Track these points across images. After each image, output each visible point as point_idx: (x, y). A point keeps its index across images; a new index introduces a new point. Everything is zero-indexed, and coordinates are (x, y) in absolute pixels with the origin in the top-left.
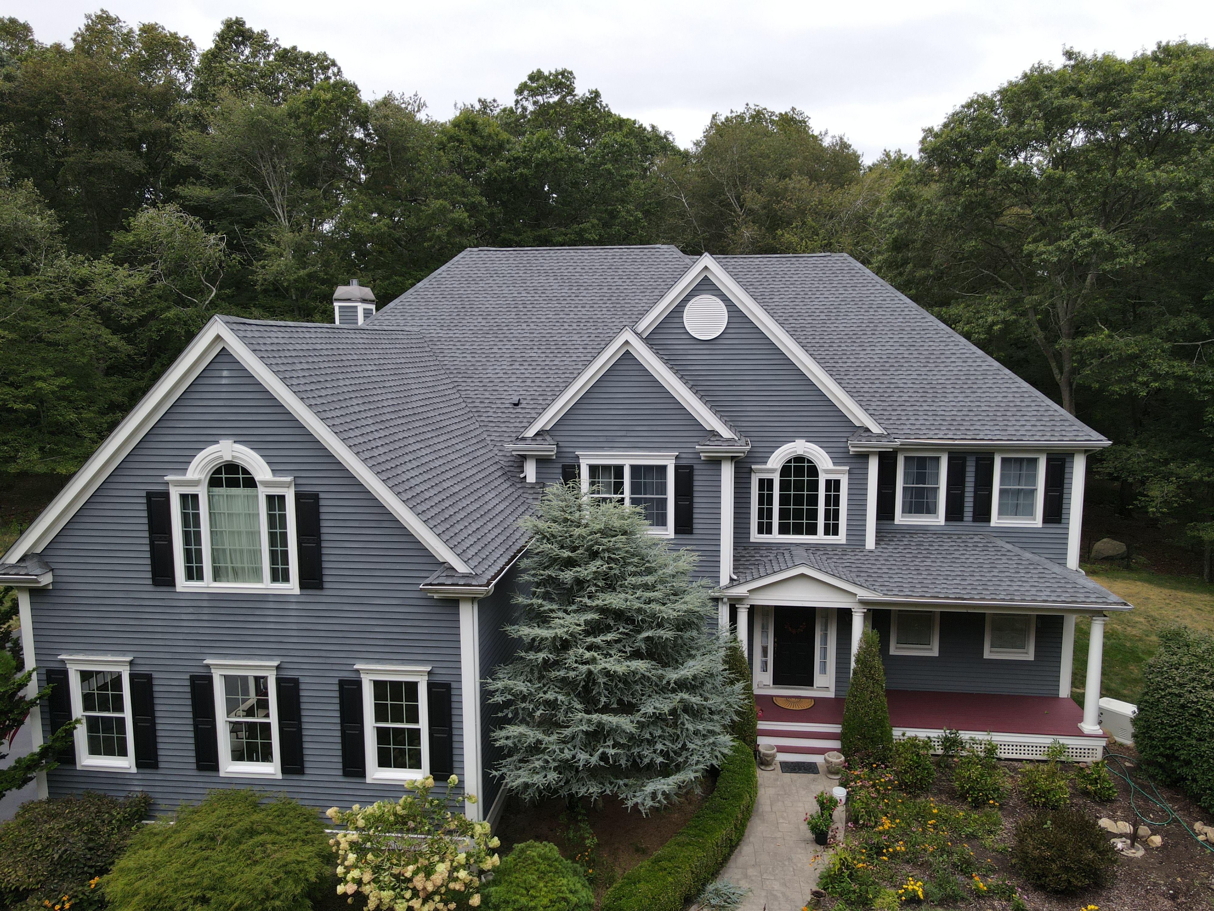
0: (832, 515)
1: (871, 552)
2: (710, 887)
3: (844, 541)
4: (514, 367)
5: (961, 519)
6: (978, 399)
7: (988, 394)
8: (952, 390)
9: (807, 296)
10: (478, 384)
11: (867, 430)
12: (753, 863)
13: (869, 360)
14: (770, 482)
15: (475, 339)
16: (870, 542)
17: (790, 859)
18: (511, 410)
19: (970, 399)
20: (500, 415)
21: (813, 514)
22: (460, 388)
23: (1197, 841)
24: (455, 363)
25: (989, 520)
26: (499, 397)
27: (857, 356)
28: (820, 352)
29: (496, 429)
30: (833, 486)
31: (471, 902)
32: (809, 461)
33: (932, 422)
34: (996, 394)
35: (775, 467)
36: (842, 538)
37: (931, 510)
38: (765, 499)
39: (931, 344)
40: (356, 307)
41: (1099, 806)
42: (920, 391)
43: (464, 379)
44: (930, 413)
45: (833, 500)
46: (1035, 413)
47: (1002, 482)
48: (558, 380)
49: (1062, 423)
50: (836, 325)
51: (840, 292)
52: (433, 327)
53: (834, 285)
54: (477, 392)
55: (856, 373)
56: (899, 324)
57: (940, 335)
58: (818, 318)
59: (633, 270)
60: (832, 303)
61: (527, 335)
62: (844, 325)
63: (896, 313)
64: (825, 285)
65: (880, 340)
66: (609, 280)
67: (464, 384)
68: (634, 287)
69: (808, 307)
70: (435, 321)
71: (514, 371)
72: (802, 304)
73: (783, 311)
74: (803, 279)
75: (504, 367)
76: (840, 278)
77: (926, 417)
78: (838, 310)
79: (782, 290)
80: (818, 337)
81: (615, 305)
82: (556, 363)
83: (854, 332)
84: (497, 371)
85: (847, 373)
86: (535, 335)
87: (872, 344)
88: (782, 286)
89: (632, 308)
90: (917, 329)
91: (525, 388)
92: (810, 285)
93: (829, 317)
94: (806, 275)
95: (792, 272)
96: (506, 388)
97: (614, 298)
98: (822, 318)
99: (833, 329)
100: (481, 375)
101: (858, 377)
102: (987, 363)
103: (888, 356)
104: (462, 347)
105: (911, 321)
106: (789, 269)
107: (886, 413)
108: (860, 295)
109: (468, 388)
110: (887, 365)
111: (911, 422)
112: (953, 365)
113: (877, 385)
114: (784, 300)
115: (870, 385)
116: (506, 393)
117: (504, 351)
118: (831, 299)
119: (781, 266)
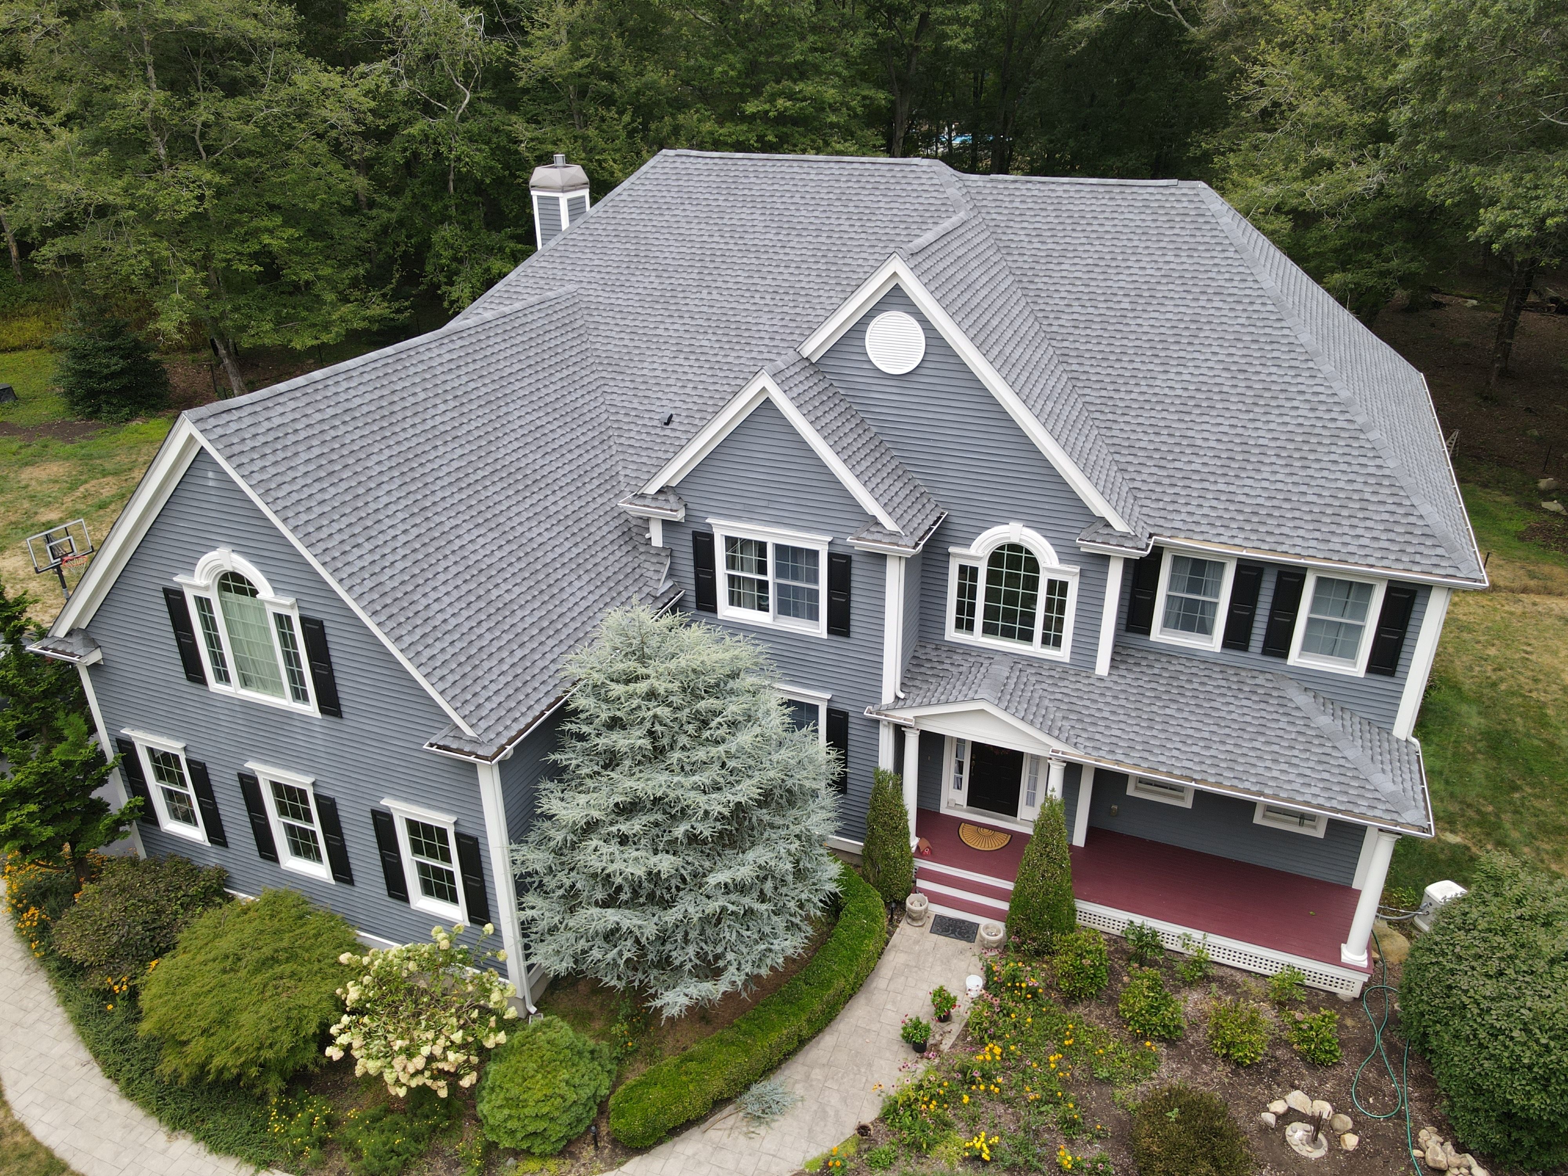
0: (1054, 625)
1: (1101, 679)
2: (755, 1089)
3: (1067, 660)
4: (677, 361)
5: (1245, 648)
6: (1307, 480)
7: (1325, 474)
8: (1274, 459)
9: (1114, 264)
10: (628, 384)
11: (1108, 525)
12: (825, 1061)
13: (1167, 391)
14: (974, 571)
15: (639, 310)
16: (1103, 665)
17: (870, 1065)
18: (658, 431)
19: (1295, 479)
20: (644, 436)
21: (1029, 618)
22: (606, 389)
23: (1409, 1156)
24: (609, 347)
25: (1285, 655)
26: (649, 407)
27: (1151, 382)
28: (1099, 370)
29: (635, 458)
30: (1058, 588)
31: (461, 1083)
32: (1028, 552)
33: (1220, 513)
34: (1338, 475)
35: (980, 554)
36: (1063, 654)
37: (1205, 629)
38: (967, 591)
39: (1274, 370)
40: (557, 199)
41: (1308, 1069)
42: (1224, 455)
43: (613, 375)
44: (1223, 498)
45: (1056, 606)
46: (1386, 516)
47: (1314, 609)
48: (726, 388)
49: (1422, 540)
50: (1139, 321)
51: (1167, 259)
52: (594, 286)
53: (1162, 244)
54: (624, 397)
55: (1140, 412)
56: (1238, 328)
57: (1293, 355)
58: (1117, 306)
59: (869, 204)
60: (1147, 279)
61: (705, 309)
62: (1152, 322)
63: (1239, 307)
64: (1149, 244)
65: (1197, 355)
66: (832, 221)
67: (612, 383)
68: (863, 235)
69: (1110, 283)
70: (599, 276)
71: (676, 368)
72: (1101, 277)
73: (1069, 288)
74: (1118, 229)
75: (665, 360)
76: (1176, 231)
77: (1215, 503)
78: (1153, 293)
79: (1080, 248)
80: (1105, 342)
81: (829, 266)
82: (729, 359)
83: (1163, 338)
84: (655, 366)
85: (1126, 411)
86: (714, 310)
87: (1182, 361)
88: (1084, 240)
89: (850, 275)
90: (1262, 339)
91: (683, 398)
92: (1125, 243)
93: (1134, 306)
94: (1126, 222)
95: (1106, 215)
96: (660, 395)
97: (830, 254)
98: (1123, 306)
99: (1133, 328)
100: (635, 371)
101: (1140, 420)
102: (1348, 416)
103: (1199, 386)
104: (622, 323)
105: (1259, 324)
106: (1103, 208)
107: (1159, 489)
108: (1196, 267)
109: (615, 389)
110: (1191, 403)
111: (1189, 509)
112: (1294, 413)
113: (1164, 438)
114: (1078, 268)
115: (1152, 437)
116: (658, 403)
117: (671, 333)
118: (1149, 272)
119: (1094, 201)
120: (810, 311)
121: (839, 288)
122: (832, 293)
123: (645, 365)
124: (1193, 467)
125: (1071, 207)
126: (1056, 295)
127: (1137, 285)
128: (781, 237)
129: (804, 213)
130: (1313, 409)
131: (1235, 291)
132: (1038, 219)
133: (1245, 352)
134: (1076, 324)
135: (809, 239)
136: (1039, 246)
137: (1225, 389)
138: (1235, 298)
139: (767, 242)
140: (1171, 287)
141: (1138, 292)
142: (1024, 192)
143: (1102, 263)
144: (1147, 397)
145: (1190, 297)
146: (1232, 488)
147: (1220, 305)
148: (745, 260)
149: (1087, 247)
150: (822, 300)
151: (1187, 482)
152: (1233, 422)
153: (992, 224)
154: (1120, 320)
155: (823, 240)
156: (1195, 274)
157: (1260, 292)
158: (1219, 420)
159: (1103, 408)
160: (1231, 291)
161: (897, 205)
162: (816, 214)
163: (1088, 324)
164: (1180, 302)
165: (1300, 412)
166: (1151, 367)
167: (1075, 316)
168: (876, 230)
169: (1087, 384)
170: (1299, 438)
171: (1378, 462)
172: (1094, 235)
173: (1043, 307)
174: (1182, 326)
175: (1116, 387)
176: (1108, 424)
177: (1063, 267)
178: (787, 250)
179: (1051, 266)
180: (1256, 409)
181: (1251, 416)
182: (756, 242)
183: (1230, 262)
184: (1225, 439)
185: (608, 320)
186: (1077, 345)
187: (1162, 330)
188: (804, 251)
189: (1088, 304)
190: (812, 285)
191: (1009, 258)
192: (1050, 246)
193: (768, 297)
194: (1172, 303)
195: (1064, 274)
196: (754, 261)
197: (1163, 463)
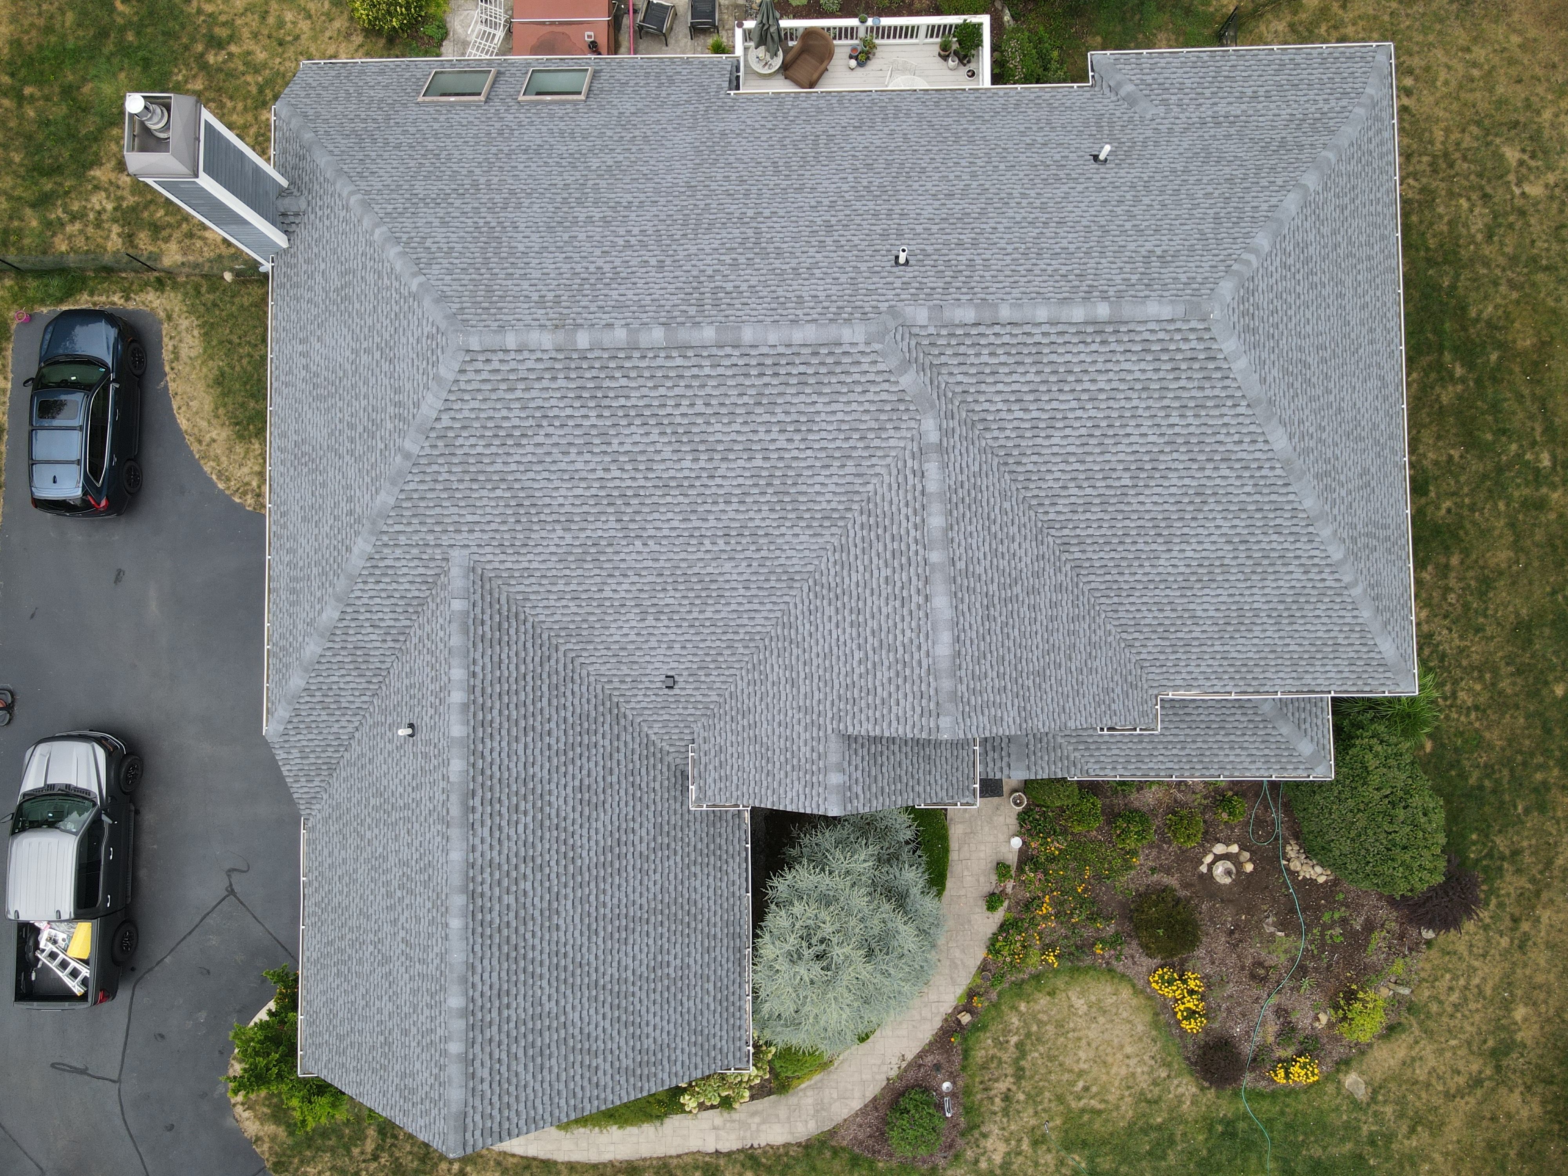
10: (605, 652)
13: (1170, 569)
15: (567, 572)
17: (969, 921)
18: (666, 692)
19: (1282, 634)
20: (653, 698)
23: (1281, 867)
24: (557, 617)
29: (655, 717)
33: (1215, 668)
39: (1275, 537)
46: (1352, 654)
48: (718, 643)
50: (1141, 498)
51: (1172, 421)
52: (488, 549)
53: (1166, 402)
54: (608, 666)
55: (1144, 592)
56: (1243, 498)
57: (1295, 521)
58: (1117, 484)
59: (802, 408)
60: (1149, 447)
61: (650, 564)
62: (1155, 498)
63: (1246, 474)
64: (1151, 402)
65: (1200, 530)
66: (762, 436)
67: (585, 654)
68: (809, 453)
69: (1108, 457)
70: (486, 536)
71: (651, 630)
72: (1097, 450)
73: (1062, 466)
74: (1114, 385)
75: (634, 624)
76: (1182, 383)
77: (1210, 662)
78: (1155, 465)
79: (1070, 415)
80: (1105, 525)
81: (781, 497)
82: (708, 615)
83: (1166, 515)
84: (625, 631)
85: (1131, 592)
86: (661, 564)
87: (1185, 538)
88: (1074, 404)
89: (811, 505)
90: (1267, 507)
91: (675, 658)
92: (1123, 403)
93: (1135, 481)
94: (1123, 375)
95: (1099, 366)
96: (647, 658)
97: (777, 482)
98: (1123, 482)
99: (1135, 507)
100: (604, 638)
101: (1145, 599)
102: (1337, 576)
103: (1201, 561)
104: (554, 589)
105: (1265, 491)
106: (1095, 357)
107: (1162, 657)
108: (1203, 429)
109: (593, 659)
110: (1194, 578)
111: (1189, 669)
112: (1288, 577)
113: (1166, 614)
114: (1070, 440)
115: (1156, 614)
116: (650, 667)
117: (623, 594)
118: (1151, 439)
119: (1081, 347)
120: (778, 553)
121: (803, 524)
122: (797, 530)
123: (612, 631)
124: (1194, 635)
125: (1054, 358)
126: (1049, 477)
127: (1138, 456)
128: (702, 464)
129: (718, 427)
130: (1306, 572)
131: (1244, 455)
132: (1015, 377)
133: (1249, 522)
134: (1074, 508)
135: (741, 463)
136: (1021, 414)
137: (1226, 562)
138: (1243, 464)
139: (686, 473)
140: (1175, 455)
141: (1139, 465)
142: (992, 339)
143: (1097, 433)
144: (1150, 577)
145: (1195, 466)
146: (1226, 648)
147: (1227, 472)
148: (669, 499)
149: (1079, 413)
150: (788, 538)
151: (1188, 648)
152: (1231, 591)
153: (959, 389)
154: (1121, 498)
155: (758, 463)
156: (1202, 438)
157: (1270, 455)
158: (1219, 591)
159: (1108, 592)
160: (1240, 455)
161: (840, 407)
162: (736, 427)
163: (1087, 507)
164: (1184, 473)
165: (1294, 576)
166: (1154, 547)
167: (1073, 500)
168: (824, 444)
169: (1091, 570)
170: (1289, 600)
171: (1355, 613)
172: (1085, 396)
173: (1036, 492)
174: (1186, 500)
175: (1120, 570)
176: (1114, 607)
177: (1054, 441)
178: (719, 481)
179: (1039, 441)
180: (1254, 577)
181: (1249, 584)
182: (672, 473)
183: (1240, 419)
184: (1223, 607)
185: (535, 588)
186: (1078, 531)
187: (1166, 507)
188: (740, 480)
189: (1085, 484)
190: (768, 522)
191: (988, 435)
192: (1035, 414)
193: (721, 542)
194: (1176, 474)
195: (1055, 449)
196: (681, 499)
197: (1166, 635)
